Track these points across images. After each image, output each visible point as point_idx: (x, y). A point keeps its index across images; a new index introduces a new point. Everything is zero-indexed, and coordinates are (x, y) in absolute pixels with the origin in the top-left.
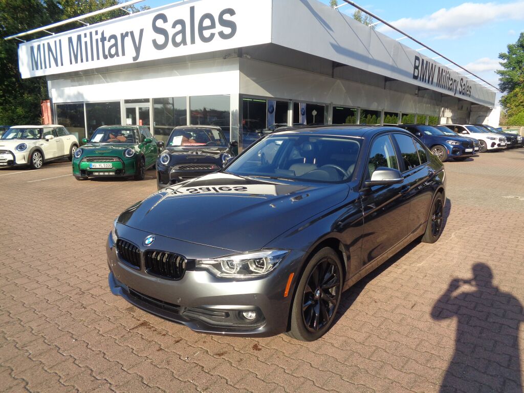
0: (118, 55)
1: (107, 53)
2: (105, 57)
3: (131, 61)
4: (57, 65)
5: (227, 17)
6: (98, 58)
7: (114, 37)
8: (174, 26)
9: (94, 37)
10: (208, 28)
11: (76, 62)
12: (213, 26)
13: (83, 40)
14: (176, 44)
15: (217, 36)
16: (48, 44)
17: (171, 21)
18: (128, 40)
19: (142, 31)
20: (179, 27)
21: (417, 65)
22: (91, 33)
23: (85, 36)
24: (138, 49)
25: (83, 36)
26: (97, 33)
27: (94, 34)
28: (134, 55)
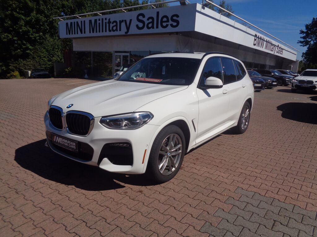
0: (117, 31)
1: (111, 29)
2: (110, 31)
3: (124, 34)
4: (82, 33)
5: (175, 18)
6: (106, 31)
7: (116, 22)
8: (148, 19)
9: (104, 21)
10: (165, 22)
11: (93, 32)
12: (168, 21)
13: (98, 22)
14: (148, 28)
15: (169, 26)
16: (77, 22)
17: (147, 17)
18: (123, 24)
19: (131, 20)
20: (150, 20)
21: (256, 38)
22: (102, 19)
23: (99, 20)
24: (128, 29)
25: (98, 20)
26: (106, 19)
27: (104, 19)
28: (126, 31)
